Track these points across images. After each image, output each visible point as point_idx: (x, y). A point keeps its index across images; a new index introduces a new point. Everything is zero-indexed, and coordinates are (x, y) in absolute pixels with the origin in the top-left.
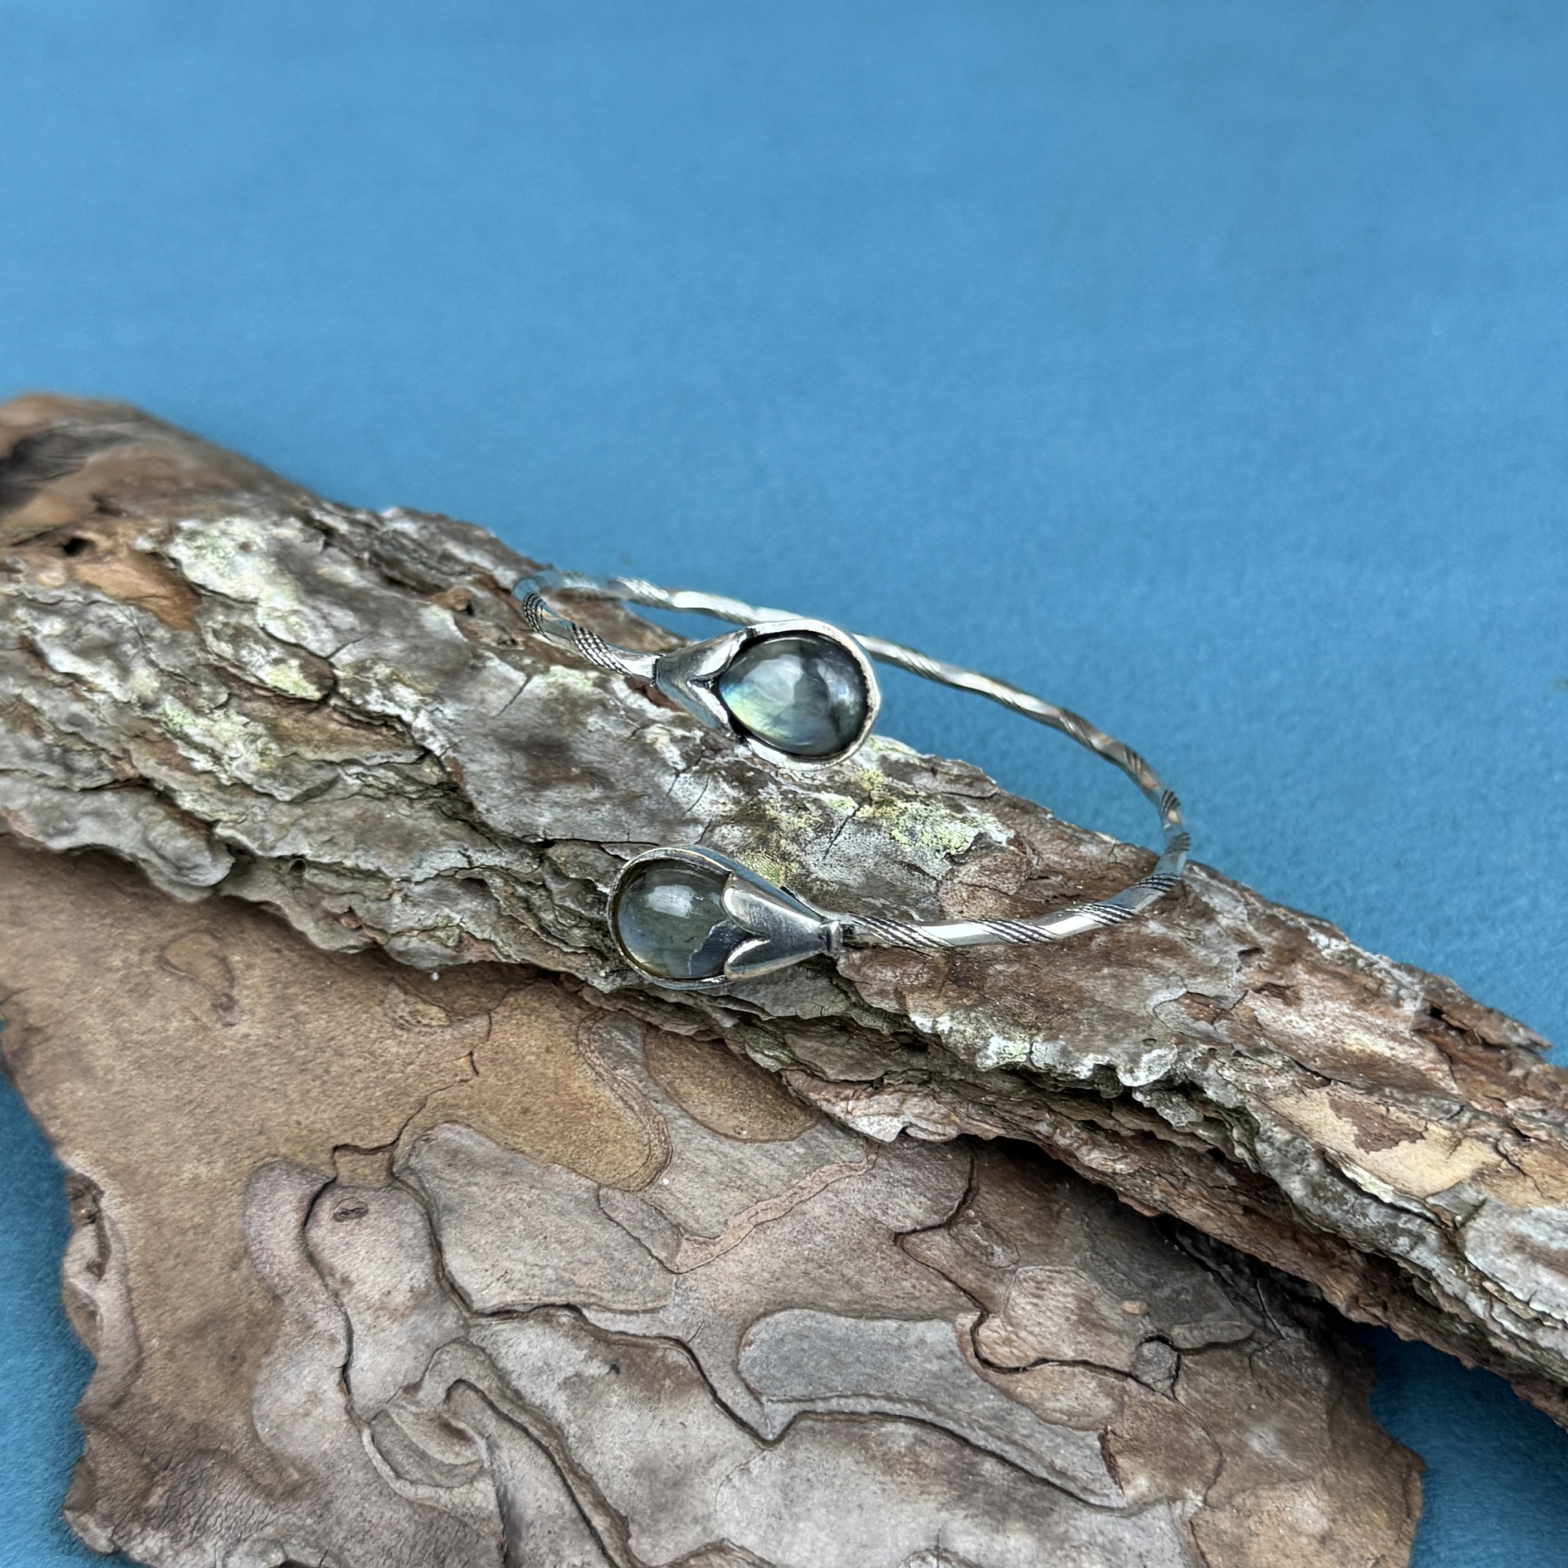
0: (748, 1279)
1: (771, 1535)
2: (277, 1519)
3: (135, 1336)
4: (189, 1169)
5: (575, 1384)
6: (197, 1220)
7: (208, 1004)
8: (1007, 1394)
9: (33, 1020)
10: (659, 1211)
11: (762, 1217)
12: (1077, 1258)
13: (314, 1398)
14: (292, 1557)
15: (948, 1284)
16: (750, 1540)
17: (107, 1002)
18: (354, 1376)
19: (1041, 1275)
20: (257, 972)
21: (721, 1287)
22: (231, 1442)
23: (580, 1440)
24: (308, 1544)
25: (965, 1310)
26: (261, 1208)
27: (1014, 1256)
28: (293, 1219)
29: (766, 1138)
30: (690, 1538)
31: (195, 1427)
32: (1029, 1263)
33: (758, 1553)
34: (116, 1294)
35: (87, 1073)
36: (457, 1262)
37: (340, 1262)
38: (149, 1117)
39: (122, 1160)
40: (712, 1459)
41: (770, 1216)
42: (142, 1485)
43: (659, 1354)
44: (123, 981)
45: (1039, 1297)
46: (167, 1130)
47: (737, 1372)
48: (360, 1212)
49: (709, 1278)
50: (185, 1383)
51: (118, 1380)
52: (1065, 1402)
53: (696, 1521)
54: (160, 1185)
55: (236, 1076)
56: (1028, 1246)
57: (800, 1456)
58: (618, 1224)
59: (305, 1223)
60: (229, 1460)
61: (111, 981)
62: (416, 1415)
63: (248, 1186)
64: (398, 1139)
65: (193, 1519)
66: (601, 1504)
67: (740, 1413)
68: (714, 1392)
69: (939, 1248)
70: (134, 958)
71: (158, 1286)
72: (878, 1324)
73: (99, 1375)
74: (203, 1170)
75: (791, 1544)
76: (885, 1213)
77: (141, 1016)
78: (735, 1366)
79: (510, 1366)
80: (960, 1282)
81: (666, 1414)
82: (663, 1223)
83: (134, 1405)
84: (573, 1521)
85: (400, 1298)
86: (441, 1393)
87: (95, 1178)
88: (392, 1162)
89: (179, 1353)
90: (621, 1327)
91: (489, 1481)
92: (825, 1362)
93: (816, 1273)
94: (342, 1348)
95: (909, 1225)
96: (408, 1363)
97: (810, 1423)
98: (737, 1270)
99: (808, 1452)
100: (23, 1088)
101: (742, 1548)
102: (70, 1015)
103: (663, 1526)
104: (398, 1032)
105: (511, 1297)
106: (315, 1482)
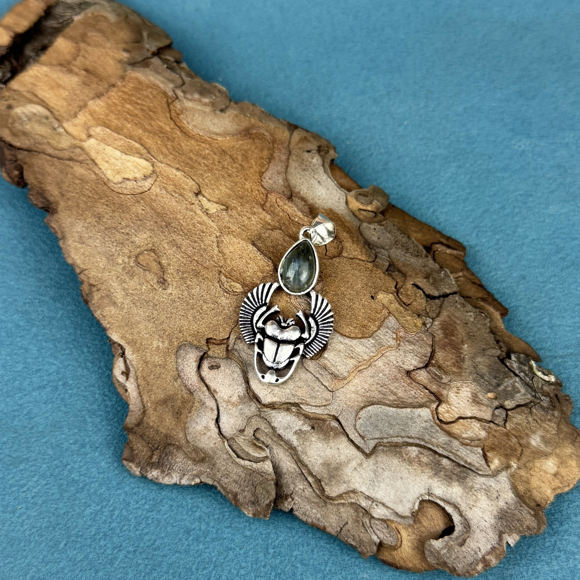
0: (356, 392)
1: (371, 487)
2: (197, 469)
3: (142, 400)
4: (155, 344)
5: (299, 433)
6: (160, 362)
7: (155, 281)
8: (449, 434)
9: (92, 281)
10: (325, 368)
11: (361, 368)
12: (471, 377)
13: (207, 428)
14: (203, 480)
15: (427, 391)
16: (364, 489)
17: (118, 277)
18: (220, 424)
19: (459, 385)
20: (172, 267)
21: (348, 396)
22: (179, 442)
23: (302, 452)
24: (208, 477)
25: (434, 402)
26: (183, 360)
27: (449, 378)
28: (194, 365)
29: (360, 336)
30: (342, 489)
31: (166, 436)
32: (455, 381)
33: (367, 494)
34: (133, 386)
35: (115, 304)
36: (254, 385)
37: (212, 385)
38: (139, 323)
39: (131, 338)
40: (349, 461)
41: (363, 367)
42: (149, 454)
43: (328, 422)
44: (124, 268)
45: (457, 393)
46: (146, 328)
47: (356, 429)
48: (218, 367)
49: (344, 392)
50: (161, 419)
51: (137, 416)
52: (468, 434)
53: (345, 483)
54: (145, 348)
55: (169, 309)
56: (454, 373)
57: (379, 459)
58: (310, 372)
59: (199, 367)
60: (179, 448)
61: (119, 269)
62: (244, 439)
63: (177, 351)
64: (229, 338)
65: (168, 467)
66: (311, 474)
67: (357, 443)
68: (348, 436)
69: (423, 376)
70: (126, 260)
71: (148, 385)
72: (404, 410)
73: (130, 413)
74: (160, 344)
75: (378, 491)
76: (403, 364)
77: (132, 282)
78: (355, 426)
79: (276, 426)
80: (431, 389)
81: (332, 444)
82: (326, 373)
83: (143, 426)
84: (300, 474)
85: (235, 399)
86: (252, 433)
87: (121, 343)
88: (228, 346)
89: (158, 409)
90: (314, 411)
91: (270, 462)
92: (386, 425)
93: (380, 389)
94: (216, 412)
95: (412, 368)
96: (240, 422)
97: (382, 447)
98: (353, 389)
99: (382, 458)
100: (92, 308)
101: (361, 492)
102: (105, 281)
103: (333, 483)
104: (225, 294)
105: (275, 399)
106: (209, 457)
